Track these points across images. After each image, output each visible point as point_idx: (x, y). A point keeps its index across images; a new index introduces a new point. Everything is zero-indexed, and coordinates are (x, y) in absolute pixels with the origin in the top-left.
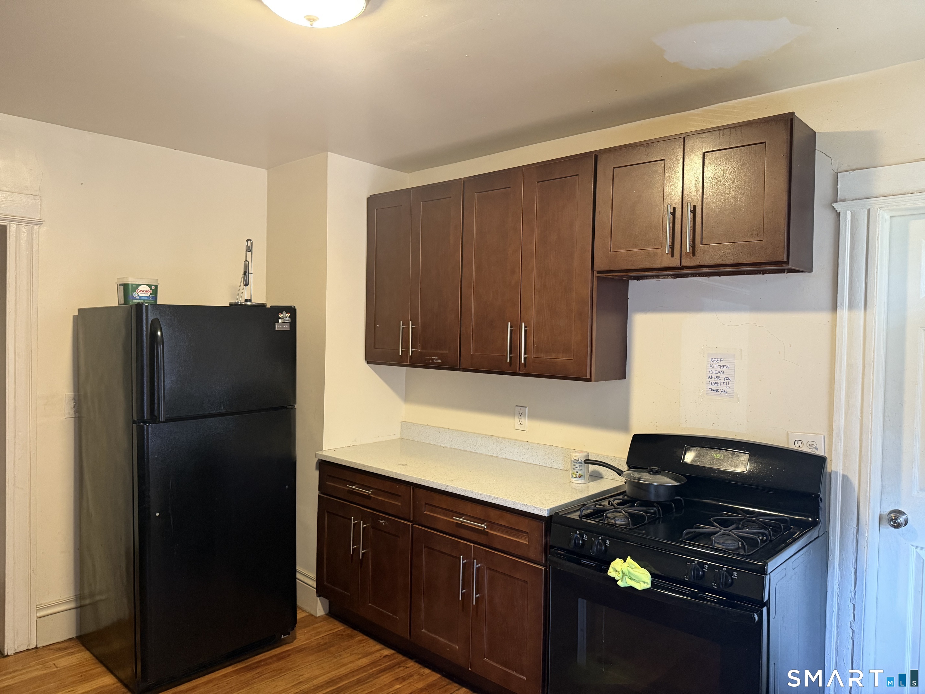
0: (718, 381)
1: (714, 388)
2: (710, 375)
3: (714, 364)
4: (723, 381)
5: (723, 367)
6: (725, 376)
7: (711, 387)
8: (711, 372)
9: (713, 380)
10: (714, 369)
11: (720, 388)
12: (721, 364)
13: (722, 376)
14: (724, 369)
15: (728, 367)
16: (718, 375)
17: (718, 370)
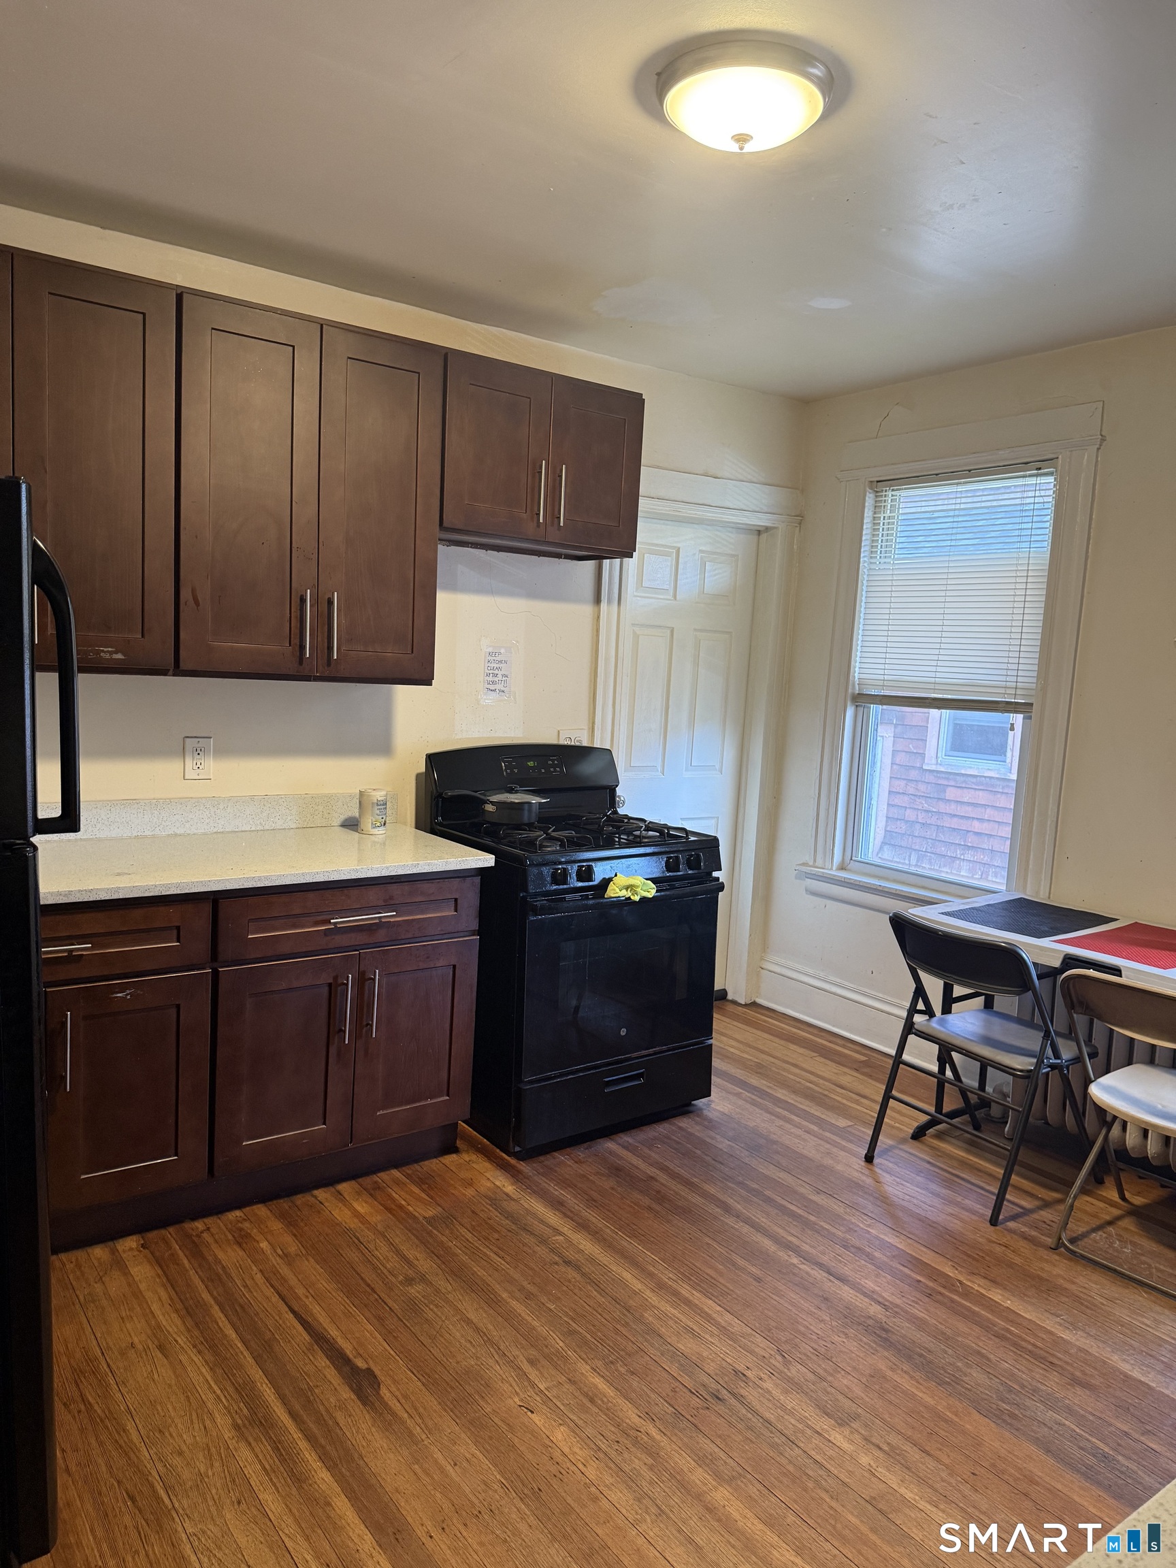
0: (496, 679)
1: (492, 687)
2: (488, 672)
3: (492, 658)
4: (500, 679)
5: (500, 662)
6: (503, 672)
7: (489, 686)
8: (489, 668)
9: (491, 678)
10: (492, 665)
11: (497, 687)
12: (498, 658)
13: (500, 673)
14: (501, 665)
15: (506, 662)
16: (496, 672)
17: (496, 665)
